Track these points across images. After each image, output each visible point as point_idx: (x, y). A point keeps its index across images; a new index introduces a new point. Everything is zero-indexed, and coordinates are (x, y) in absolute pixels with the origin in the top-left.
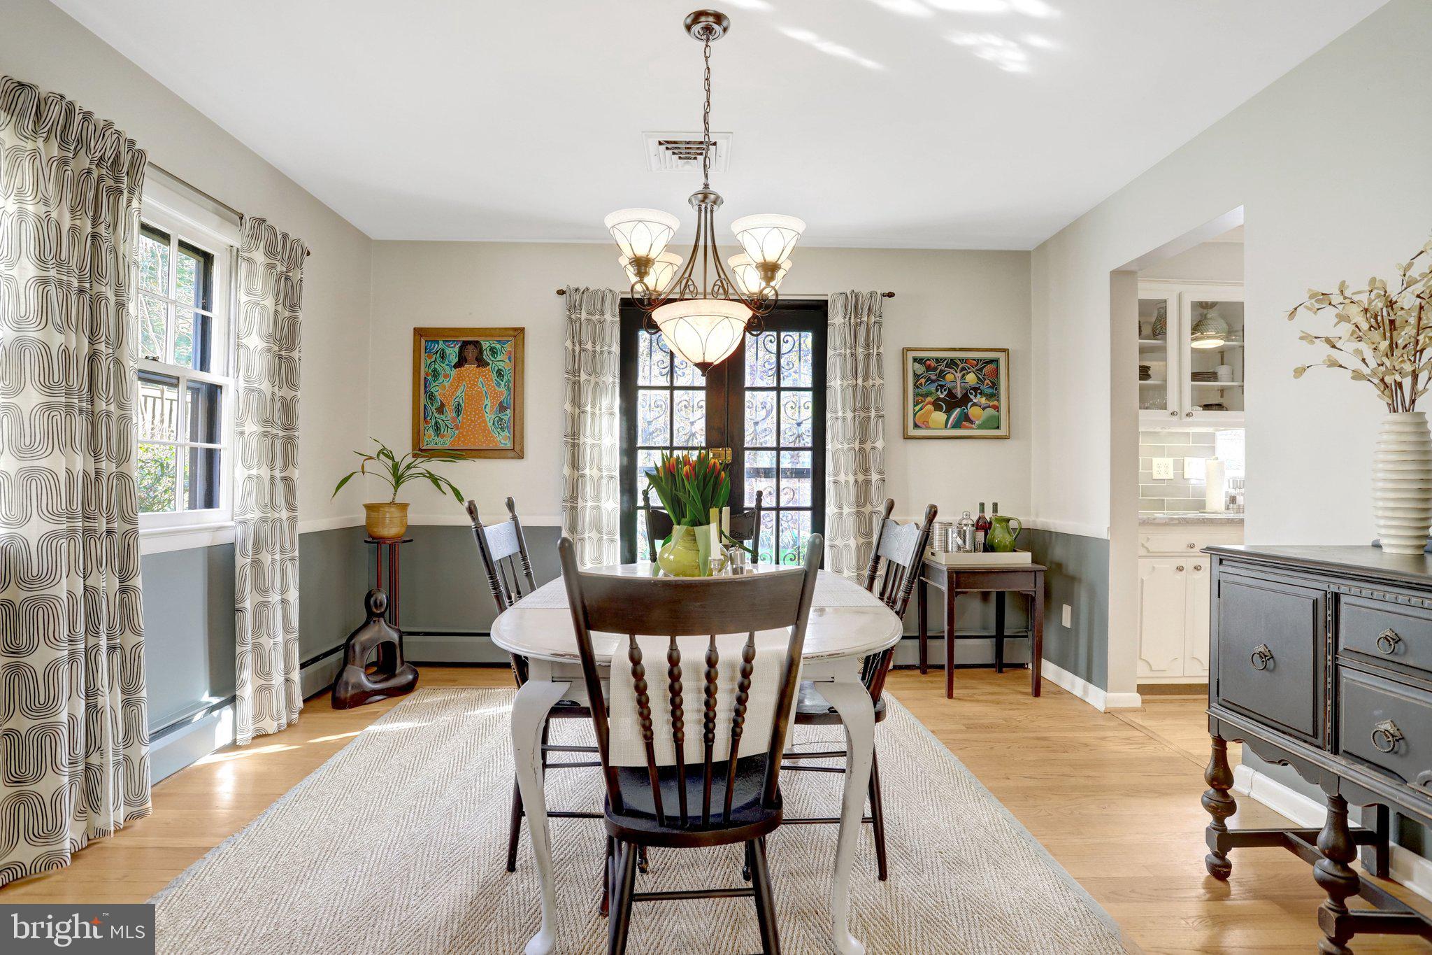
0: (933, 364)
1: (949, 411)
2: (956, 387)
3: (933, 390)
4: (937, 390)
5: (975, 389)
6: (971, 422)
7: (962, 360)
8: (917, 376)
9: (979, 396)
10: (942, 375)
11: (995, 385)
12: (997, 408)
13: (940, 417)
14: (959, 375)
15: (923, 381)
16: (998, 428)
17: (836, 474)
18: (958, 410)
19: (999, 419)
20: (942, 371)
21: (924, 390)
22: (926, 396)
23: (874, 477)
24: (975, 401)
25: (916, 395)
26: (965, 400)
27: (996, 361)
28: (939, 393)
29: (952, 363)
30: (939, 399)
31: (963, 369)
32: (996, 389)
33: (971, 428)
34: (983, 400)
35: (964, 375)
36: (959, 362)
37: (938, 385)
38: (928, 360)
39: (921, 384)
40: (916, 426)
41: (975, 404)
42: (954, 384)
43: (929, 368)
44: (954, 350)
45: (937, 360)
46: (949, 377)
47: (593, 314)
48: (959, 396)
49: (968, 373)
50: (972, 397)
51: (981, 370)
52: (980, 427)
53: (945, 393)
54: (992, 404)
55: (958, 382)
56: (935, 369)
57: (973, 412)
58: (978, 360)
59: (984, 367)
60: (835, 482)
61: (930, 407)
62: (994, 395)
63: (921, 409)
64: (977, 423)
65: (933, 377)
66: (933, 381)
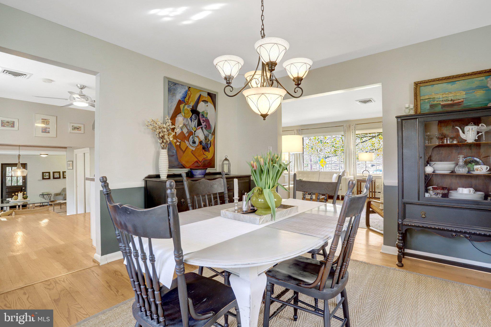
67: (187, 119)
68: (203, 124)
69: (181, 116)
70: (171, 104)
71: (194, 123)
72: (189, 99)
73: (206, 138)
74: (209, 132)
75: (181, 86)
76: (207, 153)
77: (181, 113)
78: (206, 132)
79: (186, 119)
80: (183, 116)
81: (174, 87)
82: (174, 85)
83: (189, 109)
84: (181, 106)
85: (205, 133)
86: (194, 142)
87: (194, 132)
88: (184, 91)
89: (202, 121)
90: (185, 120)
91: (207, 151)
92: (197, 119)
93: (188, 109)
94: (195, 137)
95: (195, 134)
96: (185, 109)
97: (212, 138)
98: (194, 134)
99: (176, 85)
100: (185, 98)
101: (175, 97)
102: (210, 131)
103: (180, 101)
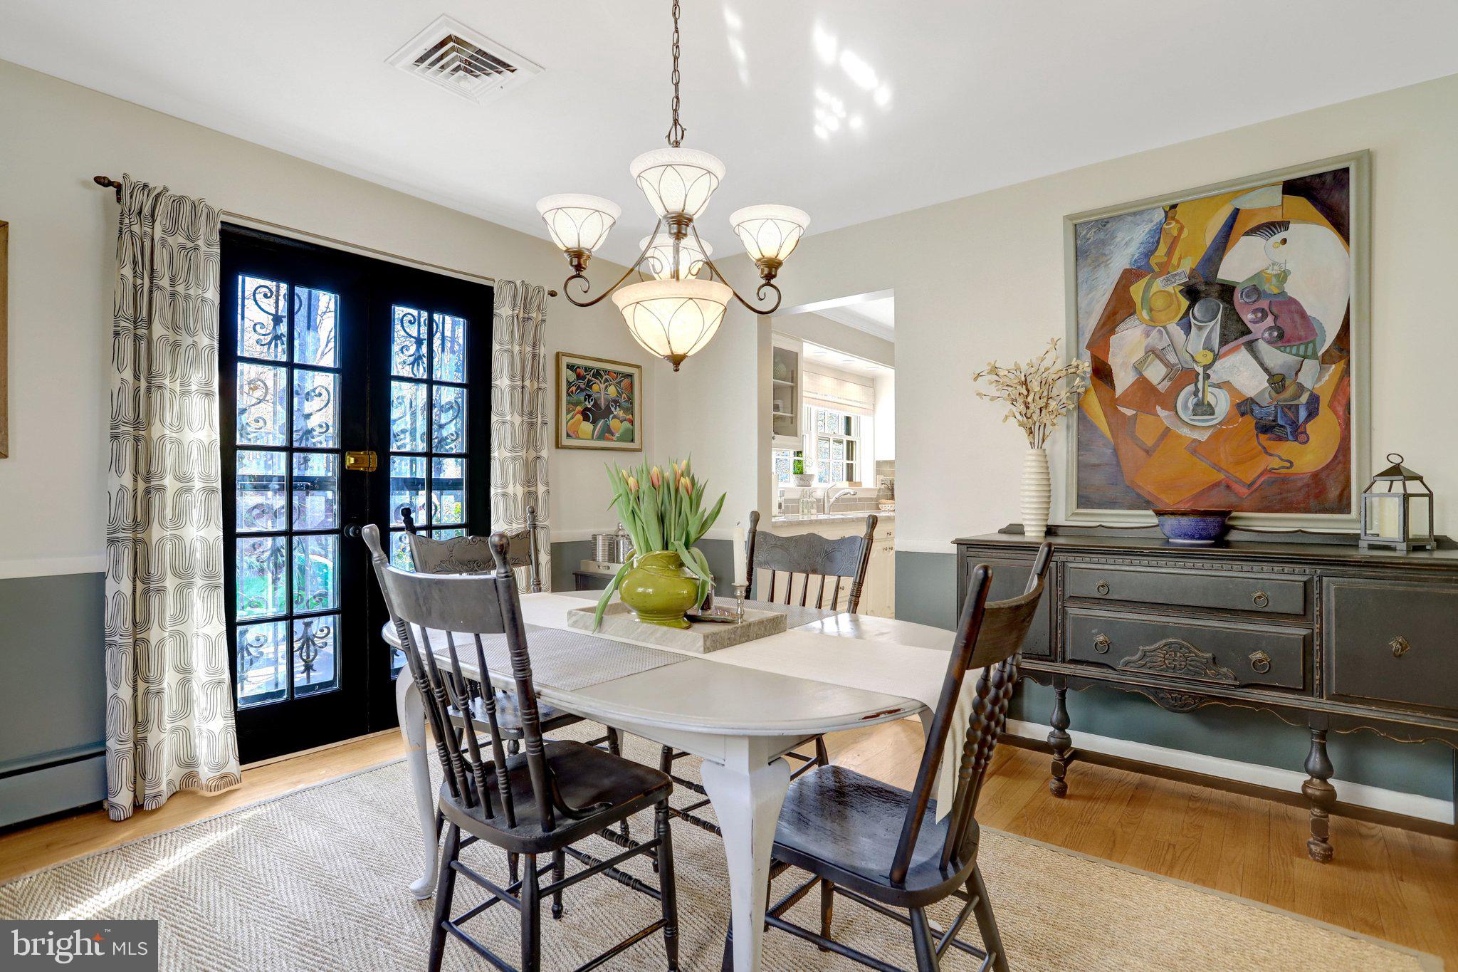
0: (582, 372)
1: (594, 422)
2: (600, 398)
3: (582, 399)
4: (585, 400)
5: (616, 402)
6: (612, 434)
7: (606, 372)
8: (569, 384)
9: (618, 409)
10: (589, 385)
11: (630, 400)
12: (632, 422)
13: (587, 427)
14: (603, 386)
15: (574, 388)
16: (632, 441)
17: (505, 486)
18: (602, 421)
19: (633, 431)
20: (589, 381)
21: (575, 398)
22: (576, 404)
23: (541, 489)
24: (615, 413)
25: (569, 403)
26: (607, 412)
27: (630, 376)
28: (587, 403)
29: (597, 374)
30: (587, 409)
31: (606, 381)
32: (631, 403)
33: (612, 440)
34: (621, 413)
35: (606, 387)
36: (602, 373)
37: (587, 395)
38: (578, 367)
39: (572, 392)
40: (568, 436)
41: (615, 417)
42: (599, 395)
43: (579, 377)
44: (601, 360)
45: (586, 369)
46: (595, 387)
47: (172, 234)
48: (603, 406)
49: (610, 385)
50: (613, 409)
51: (619, 383)
52: (620, 439)
53: (592, 403)
54: (628, 417)
55: (602, 392)
56: (584, 378)
57: (614, 423)
58: (618, 373)
59: (622, 381)
60: (505, 495)
61: (579, 417)
62: (630, 410)
63: (572, 418)
64: (617, 435)
65: (583, 386)
66: (583, 390)
67: (1165, 327)
68: (1260, 330)
69: (1137, 323)
70: (1090, 296)
71: (1199, 336)
72: (1170, 253)
73: (1277, 381)
74: (1297, 355)
75: (1130, 218)
76: (1288, 449)
77: (1133, 313)
78: (1278, 358)
79: (1159, 330)
80: (1142, 321)
81: (1102, 235)
82: (1099, 229)
83: (1174, 288)
84: (1132, 289)
85: (1270, 364)
86: (1204, 408)
87: (1200, 370)
88: (1147, 230)
89: (1248, 317)
90: (1154, 333)
91: (1287, 440)
92: (1219, 317)
93: (1170, 289)
94: (1210, 389)
95: (1207, 377)
96: (1151, 294)
97: (1327, 378)
98: (1201, 377)
99: (1109, 226)
100: (1148, 254)
101: (1107, 265)
102: (1311, 346)
103: (1126, 272)
